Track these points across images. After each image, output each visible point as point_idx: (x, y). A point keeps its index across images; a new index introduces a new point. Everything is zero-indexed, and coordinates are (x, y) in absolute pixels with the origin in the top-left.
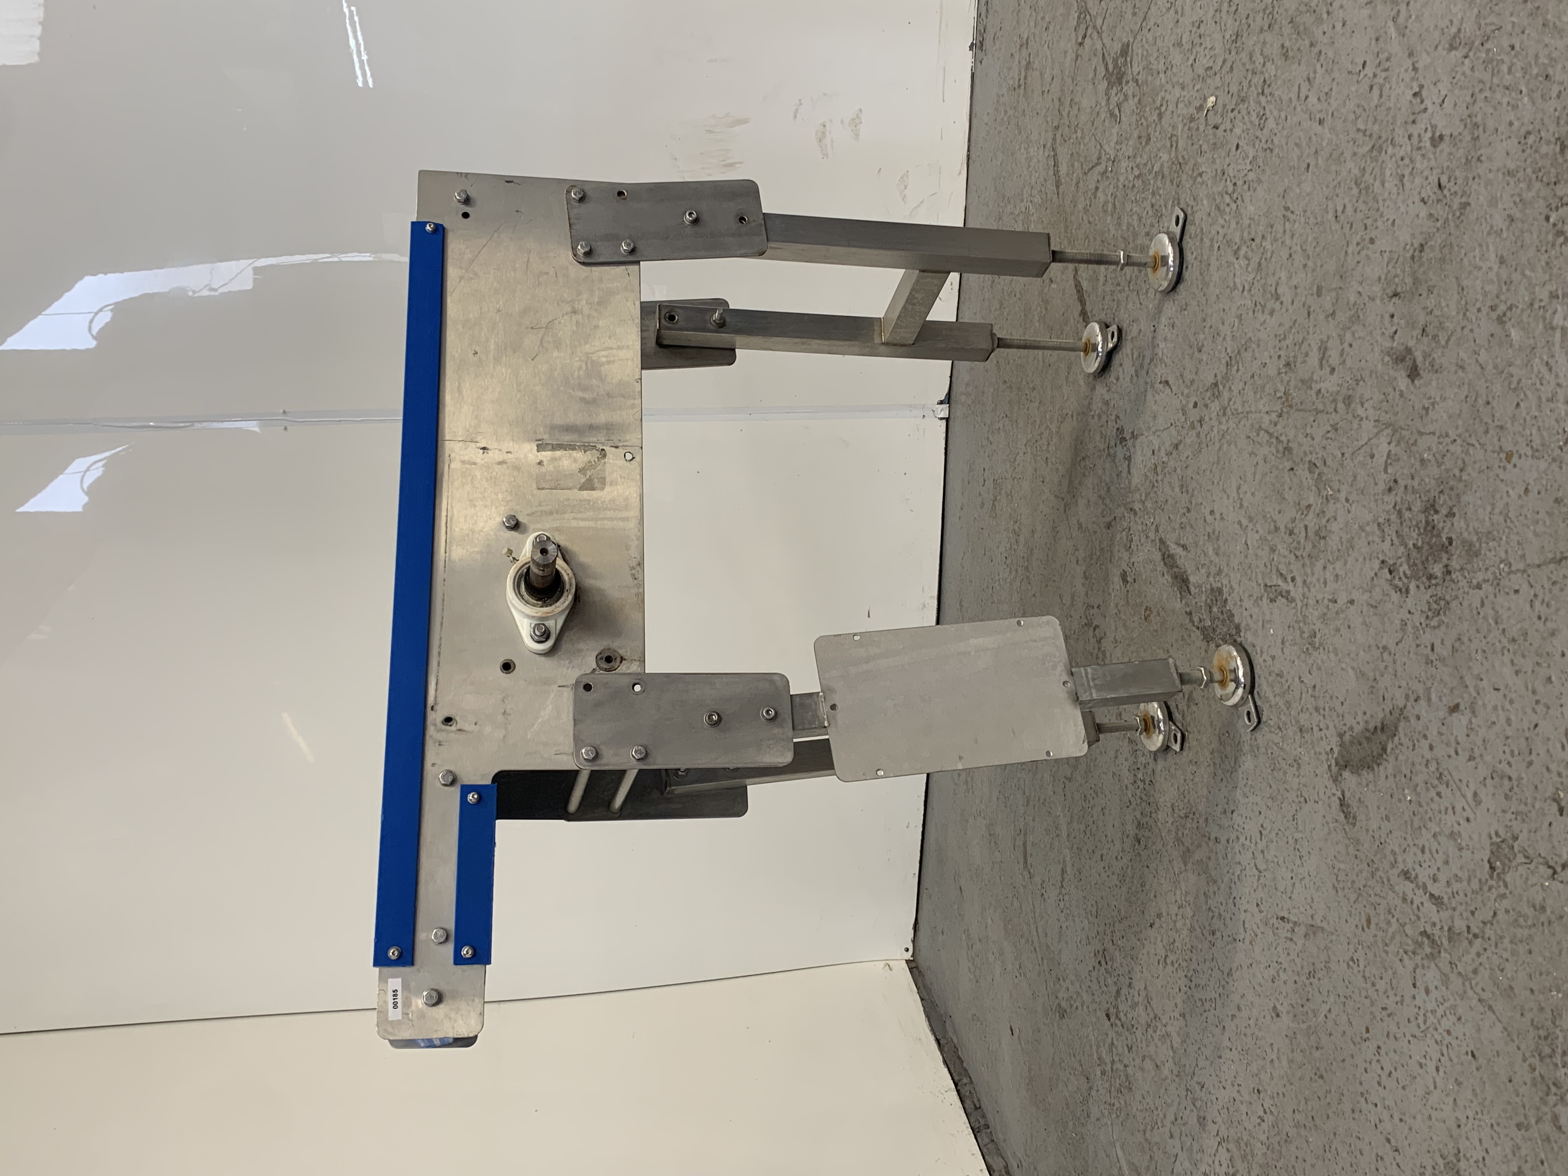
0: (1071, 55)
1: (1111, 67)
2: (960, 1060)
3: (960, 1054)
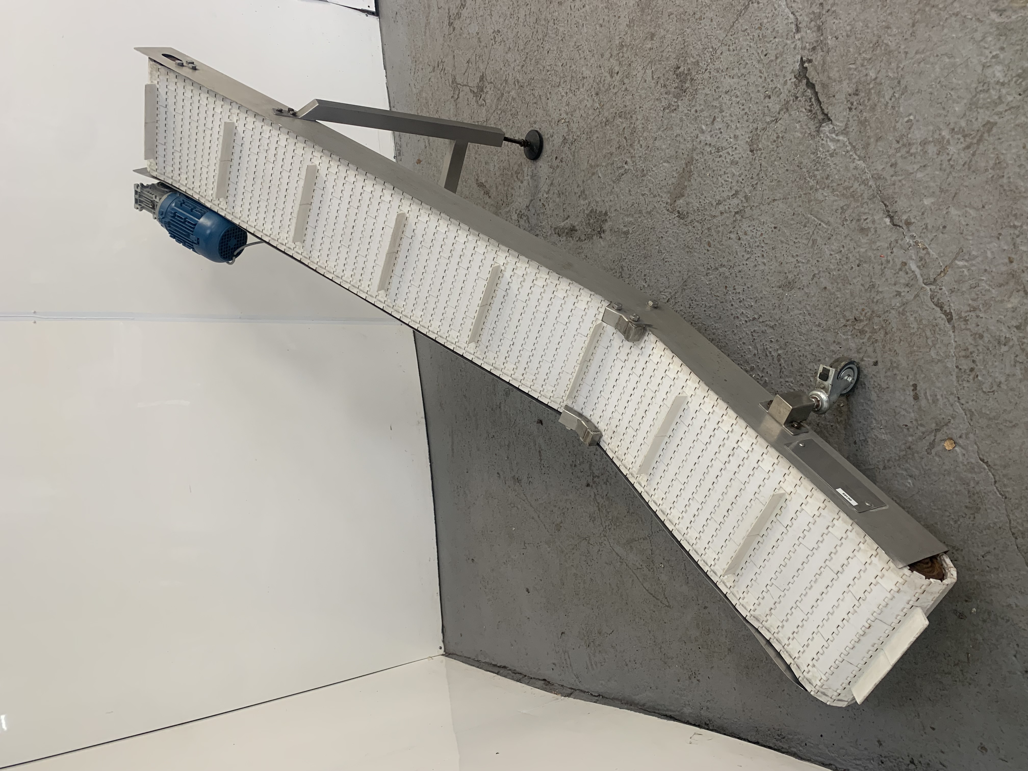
2: (495, 665)
3: (493, 663)
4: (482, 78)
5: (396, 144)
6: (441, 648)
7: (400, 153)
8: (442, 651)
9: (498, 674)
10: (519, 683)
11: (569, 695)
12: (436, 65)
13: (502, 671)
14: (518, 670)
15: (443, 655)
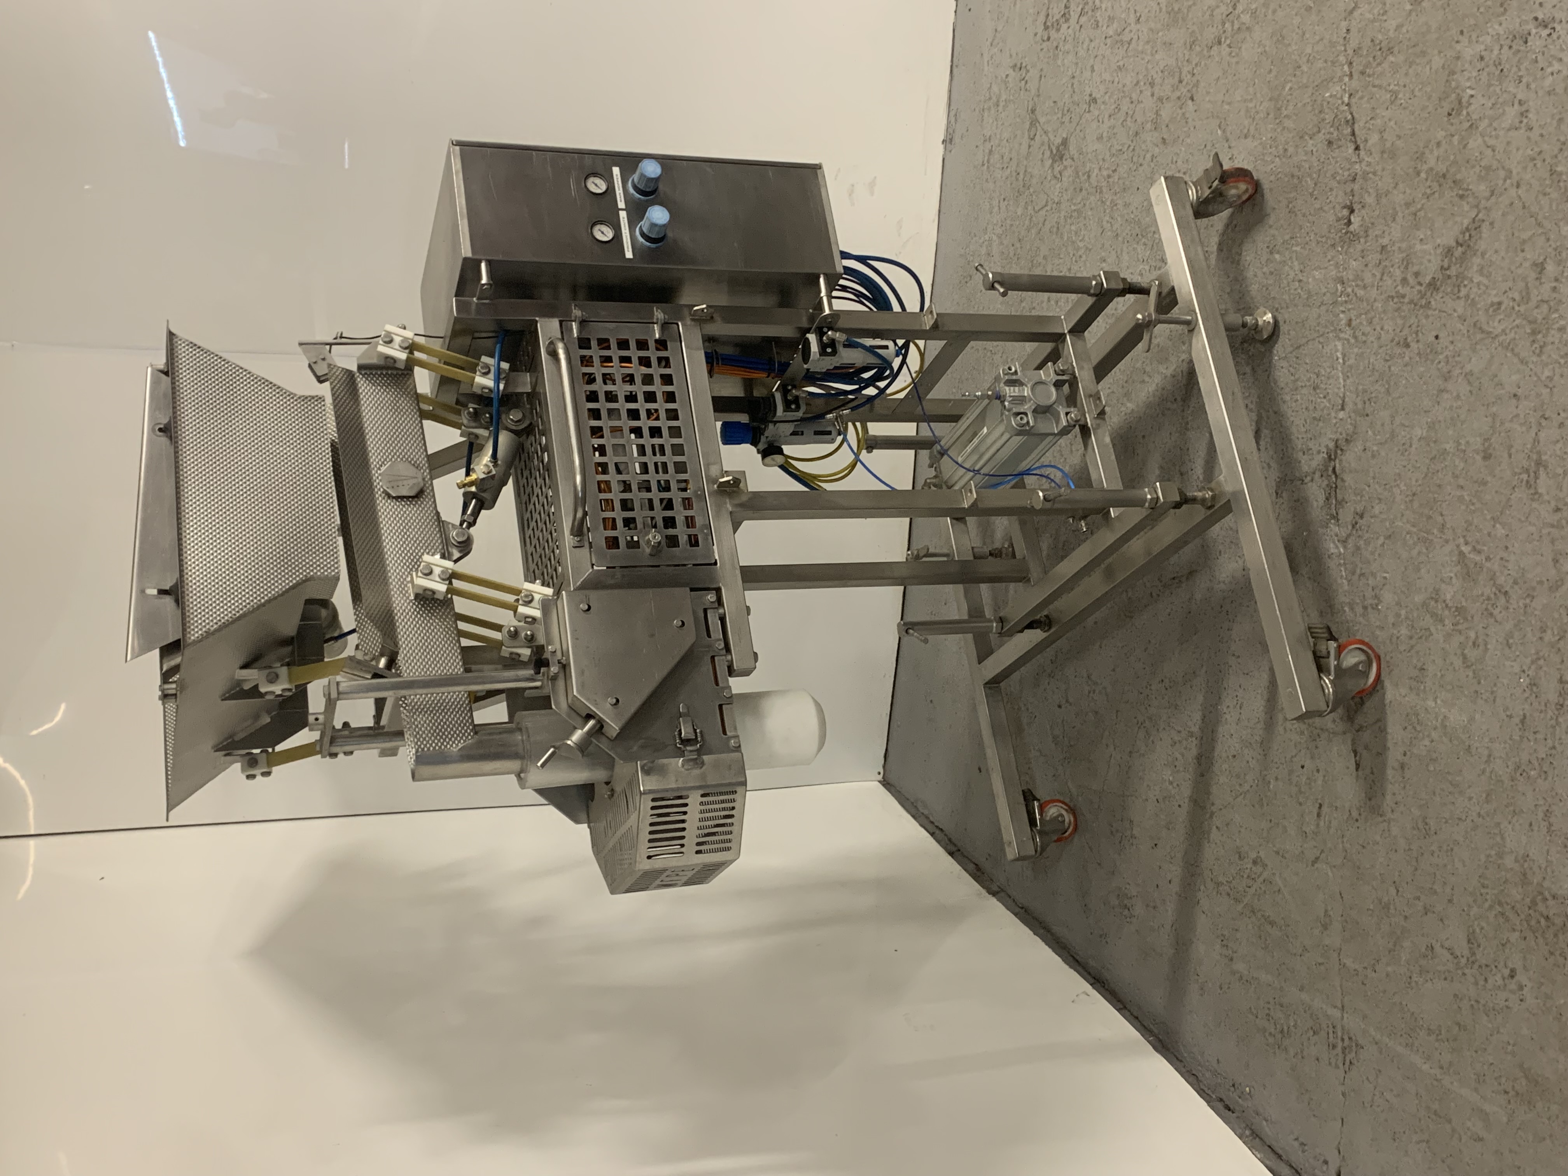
0: (1025, 147)
1: (1055, 152)
2: (932, 823)
3: (931, 819)
4: (1065, 142)
5: (949, 122)
6: (879, 773)
7: (951, 140)
8: (880, 777)
9: (932, 834)
10: (950, 857)
11: (994, 894)
12: (1019, 66)
13: (937, 832)
14: (953, 840)
15: (879, 782)
